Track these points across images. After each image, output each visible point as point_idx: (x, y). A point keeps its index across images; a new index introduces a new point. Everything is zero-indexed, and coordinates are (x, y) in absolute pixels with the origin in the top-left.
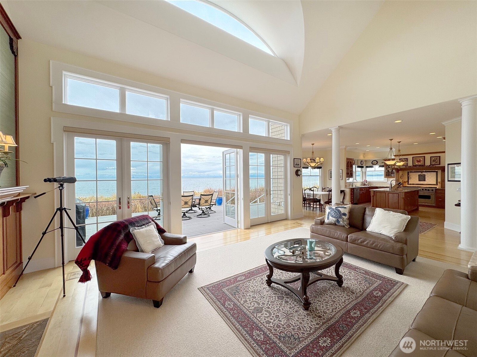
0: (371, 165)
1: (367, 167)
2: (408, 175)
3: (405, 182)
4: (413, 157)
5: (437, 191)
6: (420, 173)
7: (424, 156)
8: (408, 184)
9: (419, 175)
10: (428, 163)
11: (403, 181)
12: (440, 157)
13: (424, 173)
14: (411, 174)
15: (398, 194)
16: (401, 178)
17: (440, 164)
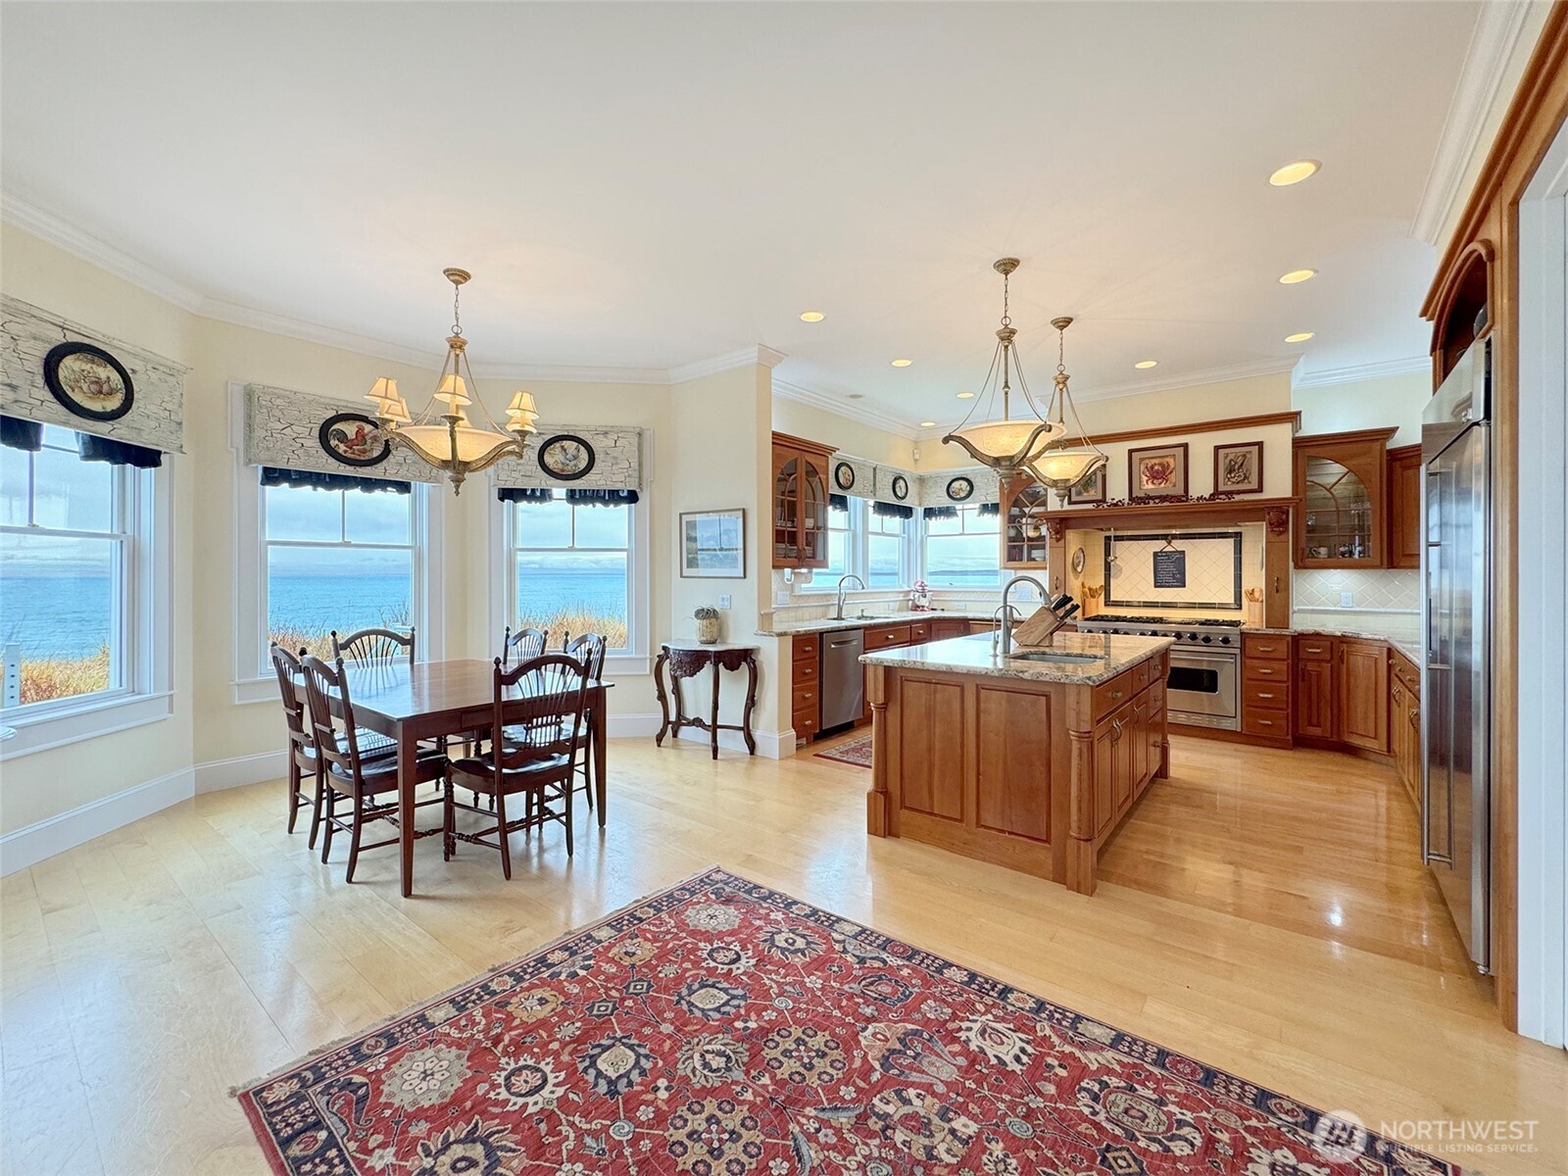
0: (946, 502)
1: (929, 513)
2: (1107, 553)
3: (1093, 593)
4: (1131, 452)
5: (1249, 643)
6: (1159, 545)
7: (1185, 446)
8: (1108, 603)
9: (1155, 554)
10: (1201, 485)
11: (1083, 585)
12: (1260, 445)
13: (1178, 545)
14: (1119, 548)
15: (1048, 697)
16: (1075, 569)
17: (1260, 490)
